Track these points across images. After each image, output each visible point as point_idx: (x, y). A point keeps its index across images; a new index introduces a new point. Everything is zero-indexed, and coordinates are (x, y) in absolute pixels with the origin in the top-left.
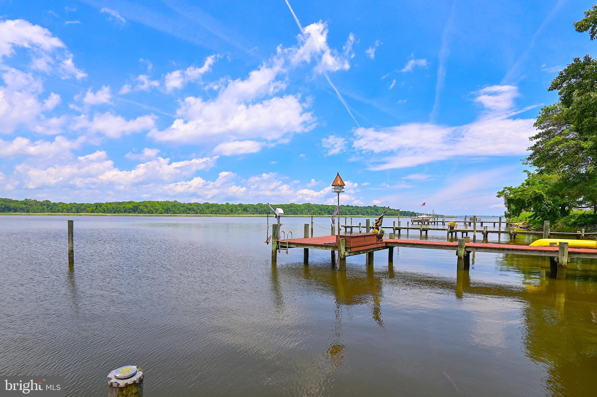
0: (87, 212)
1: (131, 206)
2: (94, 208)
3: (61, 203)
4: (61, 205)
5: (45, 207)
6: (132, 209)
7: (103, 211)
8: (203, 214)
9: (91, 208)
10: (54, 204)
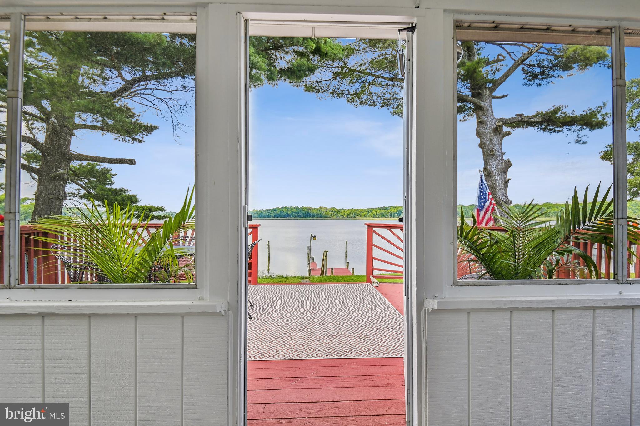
0: (361, 216)
1: (396, 211)
2: (366, 213)
3: (342, 209)
4: (343, 211)
5: (332, 213)
6: (397, 213)
7: (373, 216)
8: (468, 217)
9: (364, 214)
10: (338, 210)
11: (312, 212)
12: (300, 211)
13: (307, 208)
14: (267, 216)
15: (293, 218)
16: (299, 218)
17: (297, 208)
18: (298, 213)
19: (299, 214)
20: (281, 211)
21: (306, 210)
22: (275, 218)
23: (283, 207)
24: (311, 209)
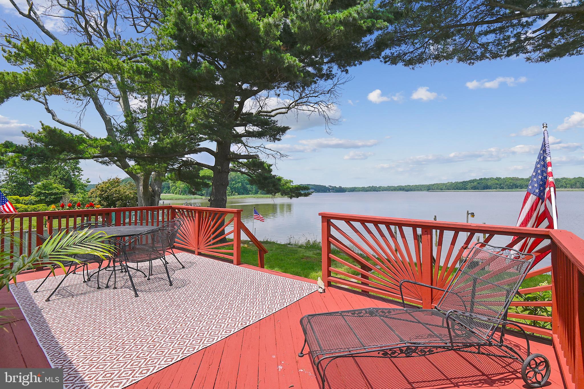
11: (518, 183)
12: (502, 182)
13: (513, 179)
14: (463, 188)
15: (495, 190)
16: (502, 190)
17: (498, 179)
18: (501, 184)
19: (502, 186)
20: (479, 183)
21: (510, 181)
22: (472, 190)
23: (481, 179)
24: (517, 179)
